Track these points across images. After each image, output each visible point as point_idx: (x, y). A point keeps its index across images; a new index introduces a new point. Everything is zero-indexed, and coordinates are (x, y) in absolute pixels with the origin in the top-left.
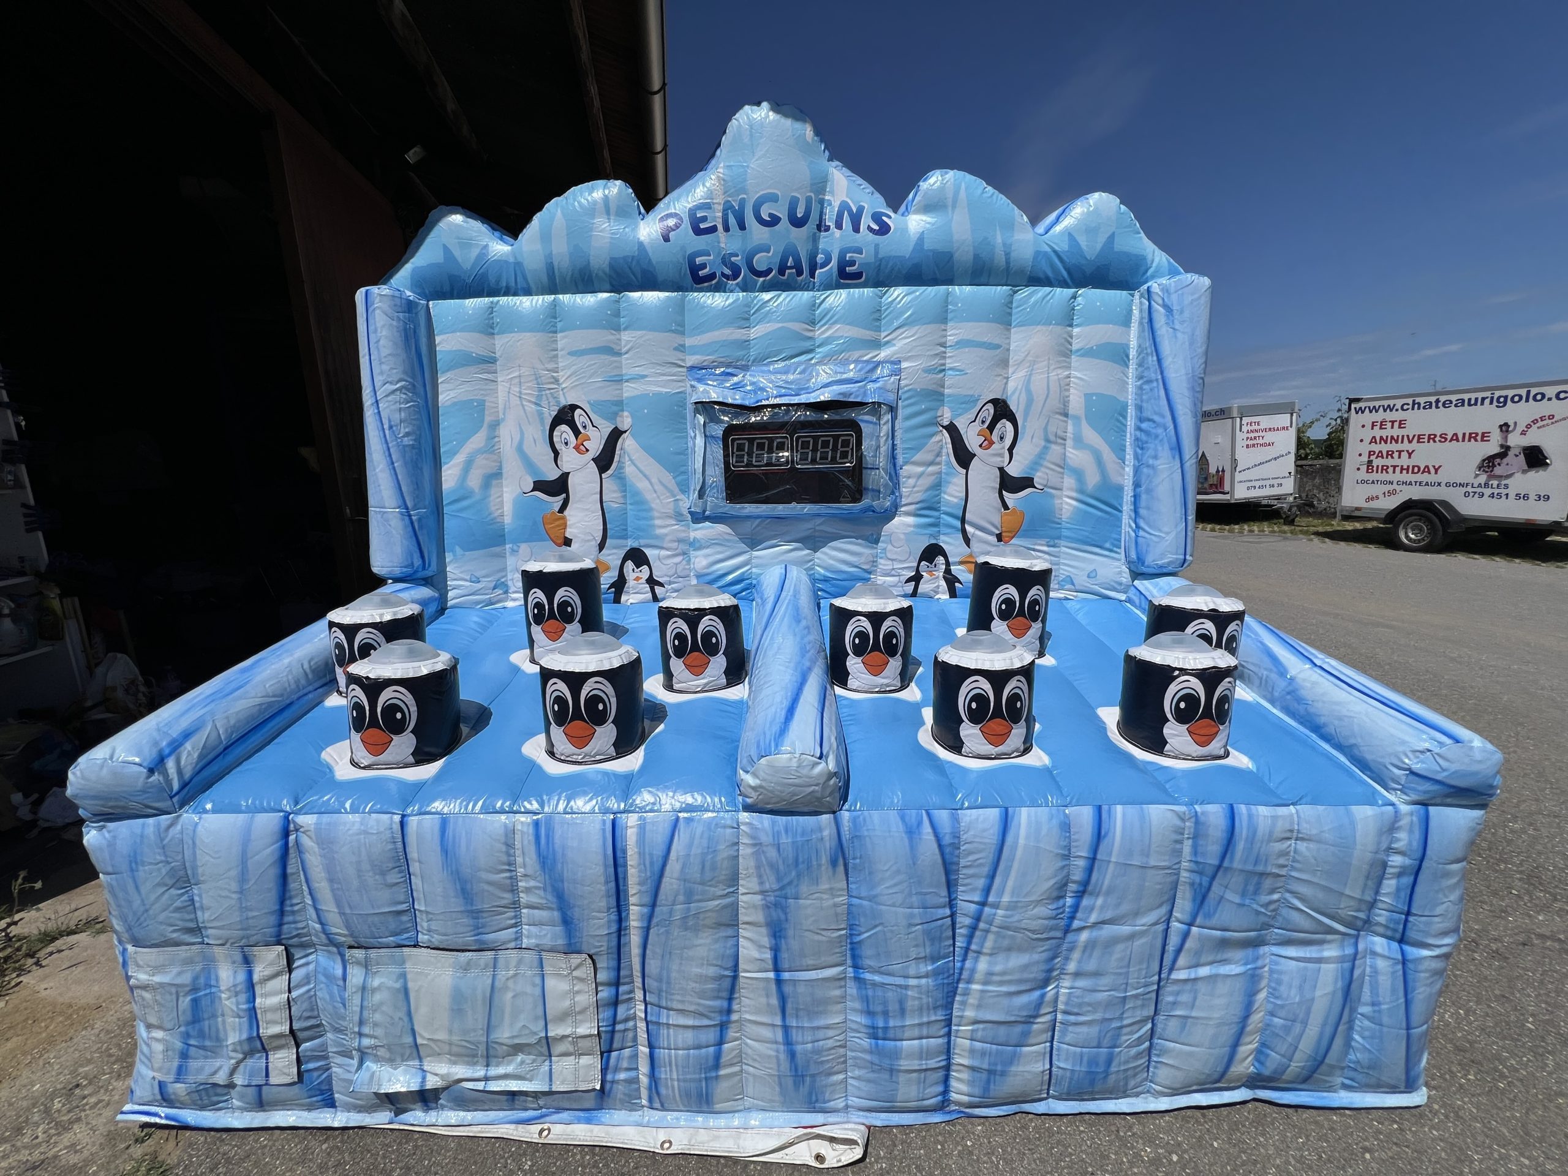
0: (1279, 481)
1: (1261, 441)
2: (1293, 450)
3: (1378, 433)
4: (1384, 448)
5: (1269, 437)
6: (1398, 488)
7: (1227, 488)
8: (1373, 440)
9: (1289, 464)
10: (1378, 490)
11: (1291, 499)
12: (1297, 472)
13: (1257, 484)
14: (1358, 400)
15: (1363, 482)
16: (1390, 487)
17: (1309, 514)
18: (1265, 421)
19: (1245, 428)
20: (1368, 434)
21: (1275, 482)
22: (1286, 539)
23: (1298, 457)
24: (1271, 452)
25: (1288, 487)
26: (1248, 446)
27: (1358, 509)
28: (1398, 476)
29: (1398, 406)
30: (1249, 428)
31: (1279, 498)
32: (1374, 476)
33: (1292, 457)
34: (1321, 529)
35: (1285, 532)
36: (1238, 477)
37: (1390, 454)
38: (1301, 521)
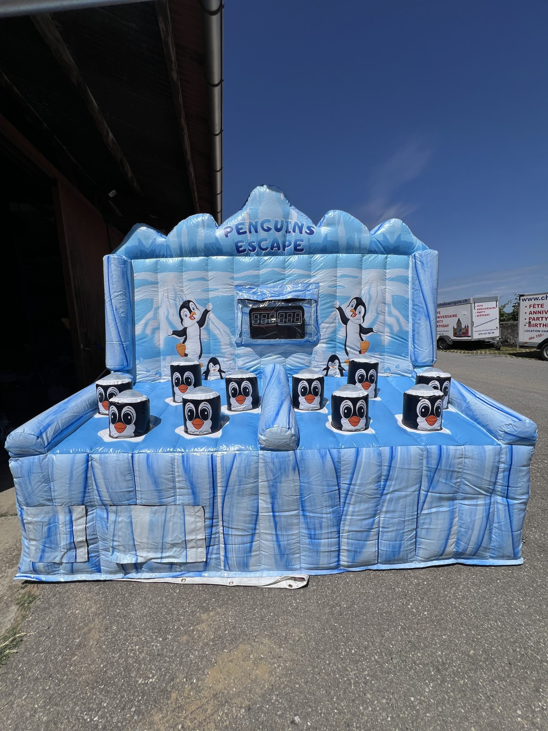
0: (493, 331)
1: (484, 313)
2: (498, 317)
3: (532, 309)
4: (535, 316)
5: (487, 312)
6: (542, 333)
7: (470, 334)
8: (531, 313)
9: (497, 323)
10: (534, 334)
11: (498, 339)
12: (500, 327)
13: (483, 332)
14: (523, 296)
15: (528, 331)
16: (539, 333)
17: (507, 346)
18: (485, 305)
19: (476, 308)
20: (528, 310)
21: (491, 331)
22: (496, 356)
23: (500, 321)
24: (488, 318)
25: (497, 333)
26: (478, 316)
27: (526, 343)
28: (542, 328)
29: (540, 298)
30: (478, 308)
31: (493, 338)
32: (532, 328)
33: (498, 321)
34: (511, 352)
35: (496, 353)
36: (474, 329)
37: (538, 319)
38: (503, 348)
